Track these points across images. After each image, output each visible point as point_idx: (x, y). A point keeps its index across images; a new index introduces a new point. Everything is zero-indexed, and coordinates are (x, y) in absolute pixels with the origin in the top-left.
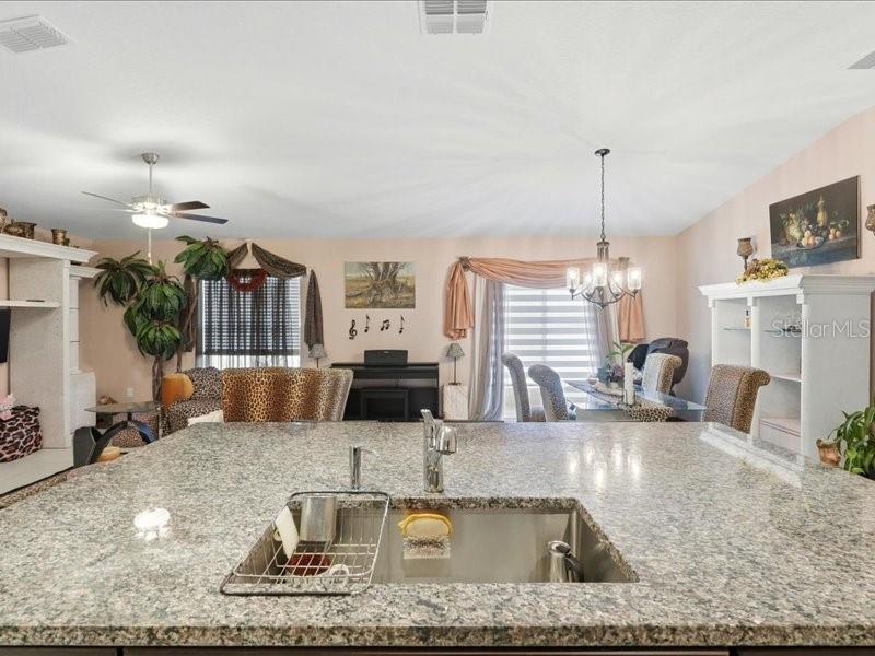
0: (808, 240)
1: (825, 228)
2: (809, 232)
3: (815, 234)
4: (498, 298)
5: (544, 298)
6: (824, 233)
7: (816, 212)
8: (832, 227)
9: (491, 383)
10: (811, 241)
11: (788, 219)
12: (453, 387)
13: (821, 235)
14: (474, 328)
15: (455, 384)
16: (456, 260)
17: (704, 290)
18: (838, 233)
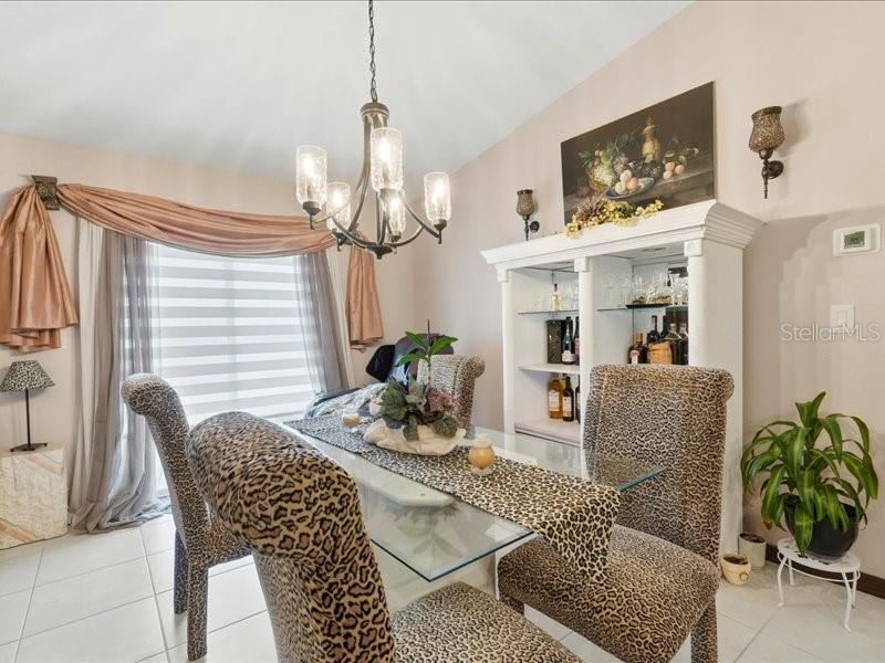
0: (627, 183)
1: (658, 164)
2: (628, 172)
3: (637, 175)
4: (133, 270)
5: (229, 275)
6: (655, 172)
7: (641, 141)
8: (668, 160)
9: (125, 431)
10: (631, 185)
11: (593, 158)
12: (20, 457)
13: (649, 176)
14: (77, 326)
15: (29, 447)
16: (21, 183)
17: (490, 256)
18: (679, 168)
